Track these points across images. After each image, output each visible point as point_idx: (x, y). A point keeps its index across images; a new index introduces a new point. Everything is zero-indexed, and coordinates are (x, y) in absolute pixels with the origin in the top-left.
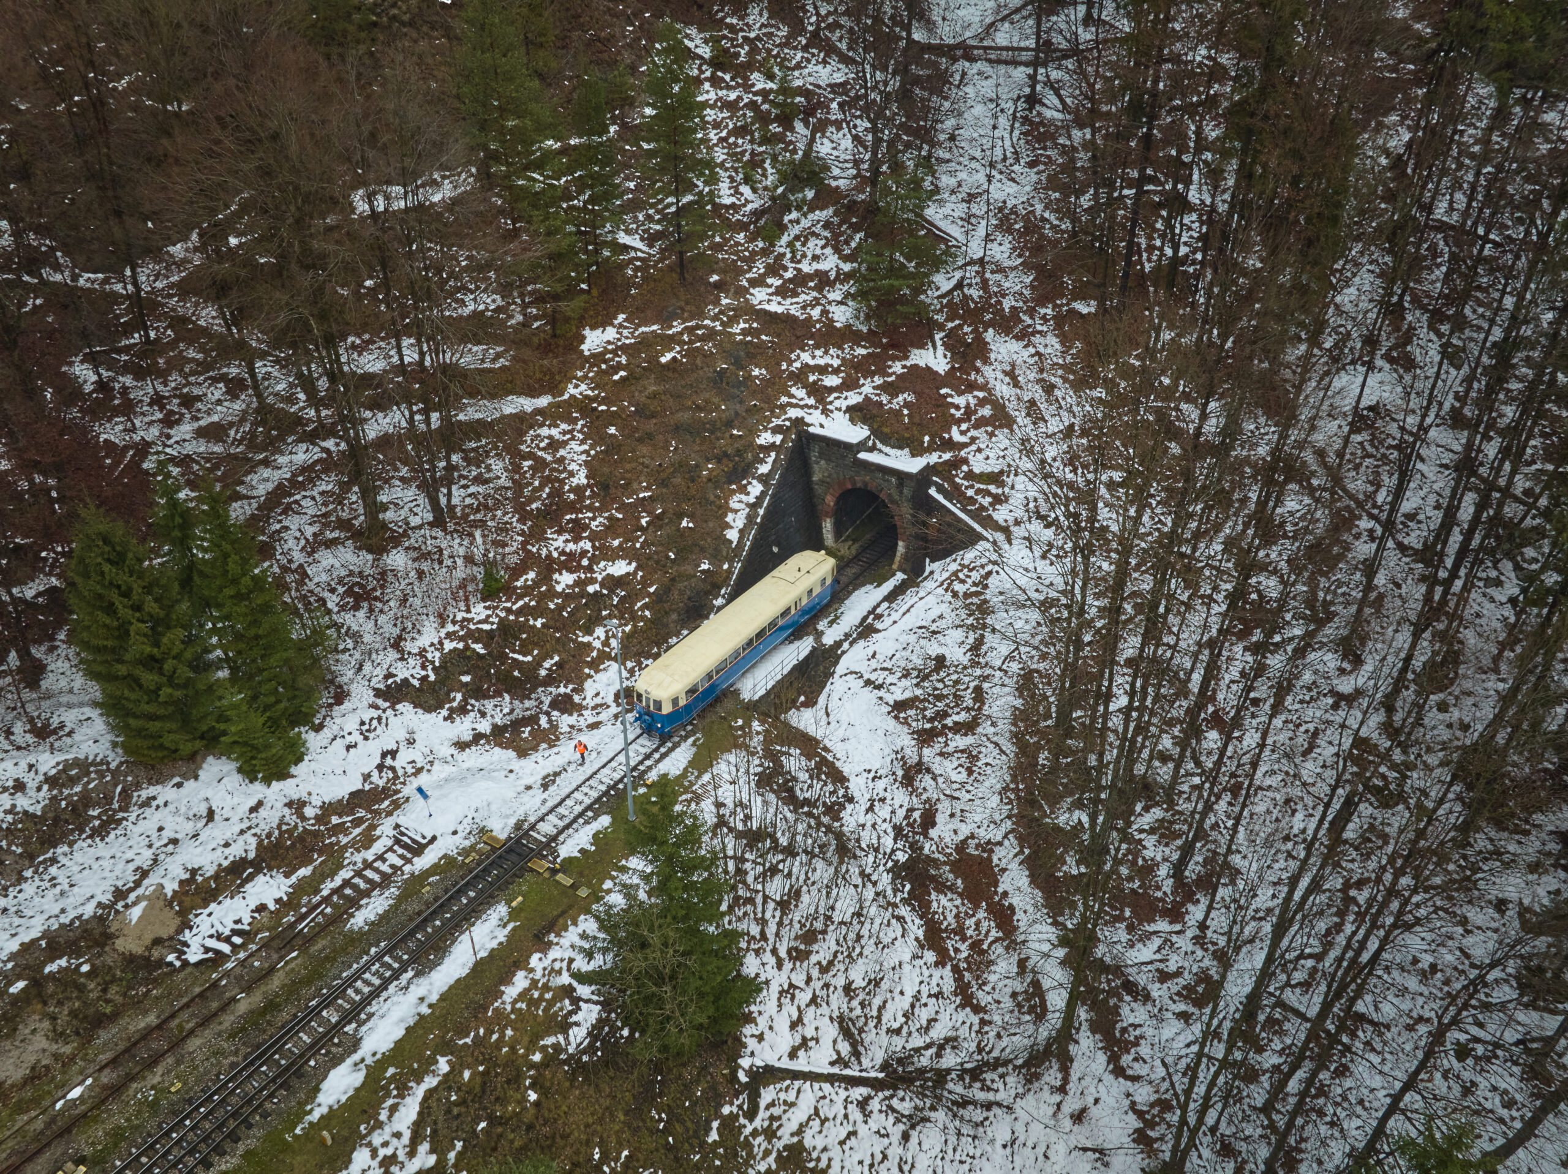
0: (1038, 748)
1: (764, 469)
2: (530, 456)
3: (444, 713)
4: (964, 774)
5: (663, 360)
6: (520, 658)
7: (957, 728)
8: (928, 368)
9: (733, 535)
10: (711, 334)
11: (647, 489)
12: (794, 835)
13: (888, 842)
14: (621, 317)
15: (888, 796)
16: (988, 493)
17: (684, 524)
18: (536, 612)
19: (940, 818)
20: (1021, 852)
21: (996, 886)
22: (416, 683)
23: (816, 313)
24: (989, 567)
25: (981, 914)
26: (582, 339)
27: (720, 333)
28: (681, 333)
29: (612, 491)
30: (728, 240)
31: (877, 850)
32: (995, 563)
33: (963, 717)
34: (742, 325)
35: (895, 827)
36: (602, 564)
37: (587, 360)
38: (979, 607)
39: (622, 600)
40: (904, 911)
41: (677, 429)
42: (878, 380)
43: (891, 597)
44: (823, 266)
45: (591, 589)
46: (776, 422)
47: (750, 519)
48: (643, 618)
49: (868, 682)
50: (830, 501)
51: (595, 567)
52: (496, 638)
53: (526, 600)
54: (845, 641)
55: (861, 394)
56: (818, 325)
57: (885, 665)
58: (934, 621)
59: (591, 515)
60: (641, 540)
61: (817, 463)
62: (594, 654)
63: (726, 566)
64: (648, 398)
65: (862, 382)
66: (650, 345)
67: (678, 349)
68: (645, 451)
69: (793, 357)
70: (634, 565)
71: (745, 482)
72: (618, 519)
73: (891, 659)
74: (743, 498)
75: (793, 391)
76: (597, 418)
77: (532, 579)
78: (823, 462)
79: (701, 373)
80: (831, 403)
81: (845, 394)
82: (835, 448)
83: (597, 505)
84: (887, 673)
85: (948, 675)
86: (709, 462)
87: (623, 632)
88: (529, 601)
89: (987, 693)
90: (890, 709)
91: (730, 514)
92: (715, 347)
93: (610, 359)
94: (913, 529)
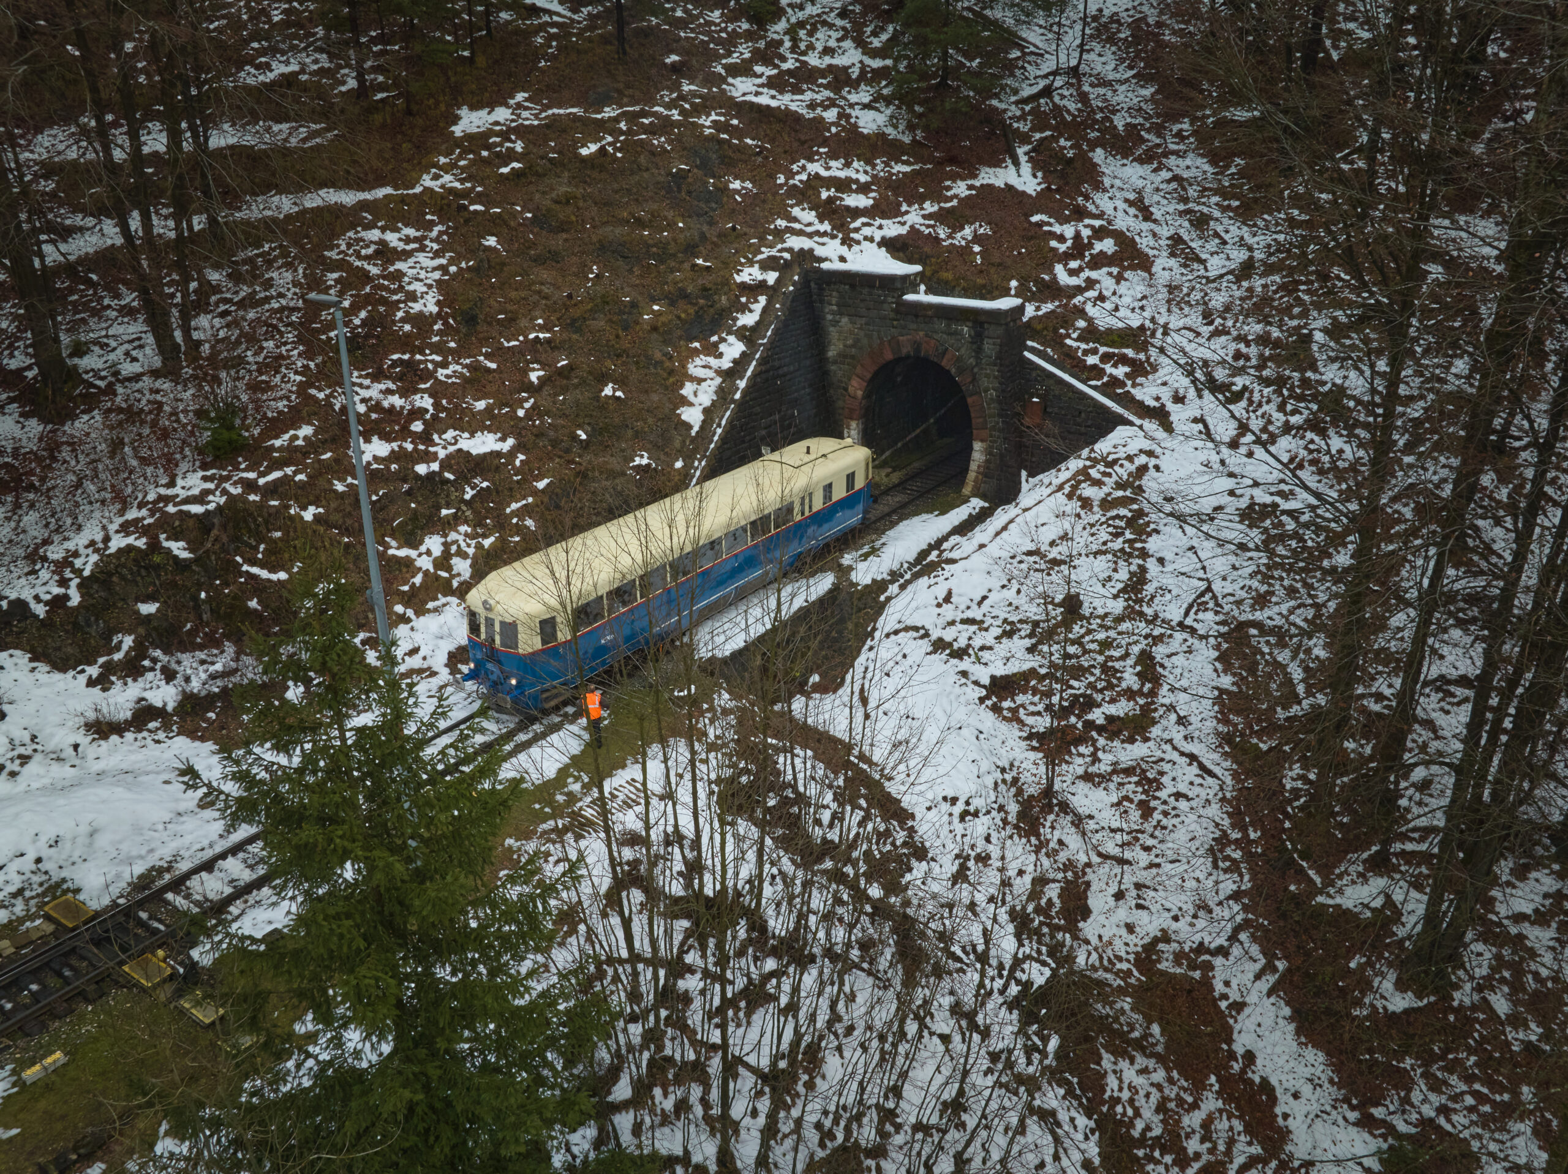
0: (1279, 758)
1: (748, 319)
2: (341, 265)
3: (93, 671)
4: (1135, 815)
5: (584, 152)
6: (264, 574)
7: (1114, 728)
8: (1009, 188)
9: (693, 416)
10: (664, 126)
11: (542, 328)
12: (802, 916)
13: (1007, 945)
14: (520, 97)
15: (994, 851)
16: (1124, 360)
17: (608, 391)
18: (305, 495)
19: (1098, 900)
20: (1270, 968)
21: (1230, 1041)
22: (40, 610)
23: (831, 115)
24: (1142, 460)
25: (1211, 1103)
26: (456, 120)
27: (678, 124)
28: (616, 120)
29: (482, 327)
30: (693, 18)
31: (983, 958)
32: (1150, 454)
33: (1121, 708)
34: (714, 117)
35: (1013, 914)
36: (450, 434)
37: (458, 143)
38: (1131, 522)
39: (482, 494)
40: (1051, 1098)
41: (604, 251)
42: (930, 207)
43: (964, 529)
44: (839, 61)
45: (421, 469)
46: (766, 253)
47: (723, 394)
48: (519, 529)
49: (939, 645)
50: (857, 388)
51: (435, 437)
52: (215, 532)
53: (289, 470)
54: (892, 582)
55: (903, 224)
56: (834, 130)
57: (970, 614)
58: (1052, 544)
59: (438, 358)
60: (527, 405)
61: (835, 323)
62: (418, 580)
63: (679, 464)
64: (557, 202)
65: (904, 208)
66: (564, 131)
67: (610, 139)
68: (545, 275)
69: (795, 168)
70: (510, 442)
71: (715, 338)
72: (488, 370)
73: (980, 604)
74: (712, 361)
75: (796, 211)
76: (467, 221)
77: (305, 438)
78: (845, 320)
79: (646, 175)
80: (857, 230)
81: (878, 222)
82: (866, 291)
83: (452, 345)
84: (974, 628)
85: (1089, 632)
86: (655, 302)
87: (479, 546)
88: (295, 473)
89: (1162, 666)
90: (984, 692)
91: (688, 384)
92: (669, 141)
93: (496, 144)
94: (1000, 415)
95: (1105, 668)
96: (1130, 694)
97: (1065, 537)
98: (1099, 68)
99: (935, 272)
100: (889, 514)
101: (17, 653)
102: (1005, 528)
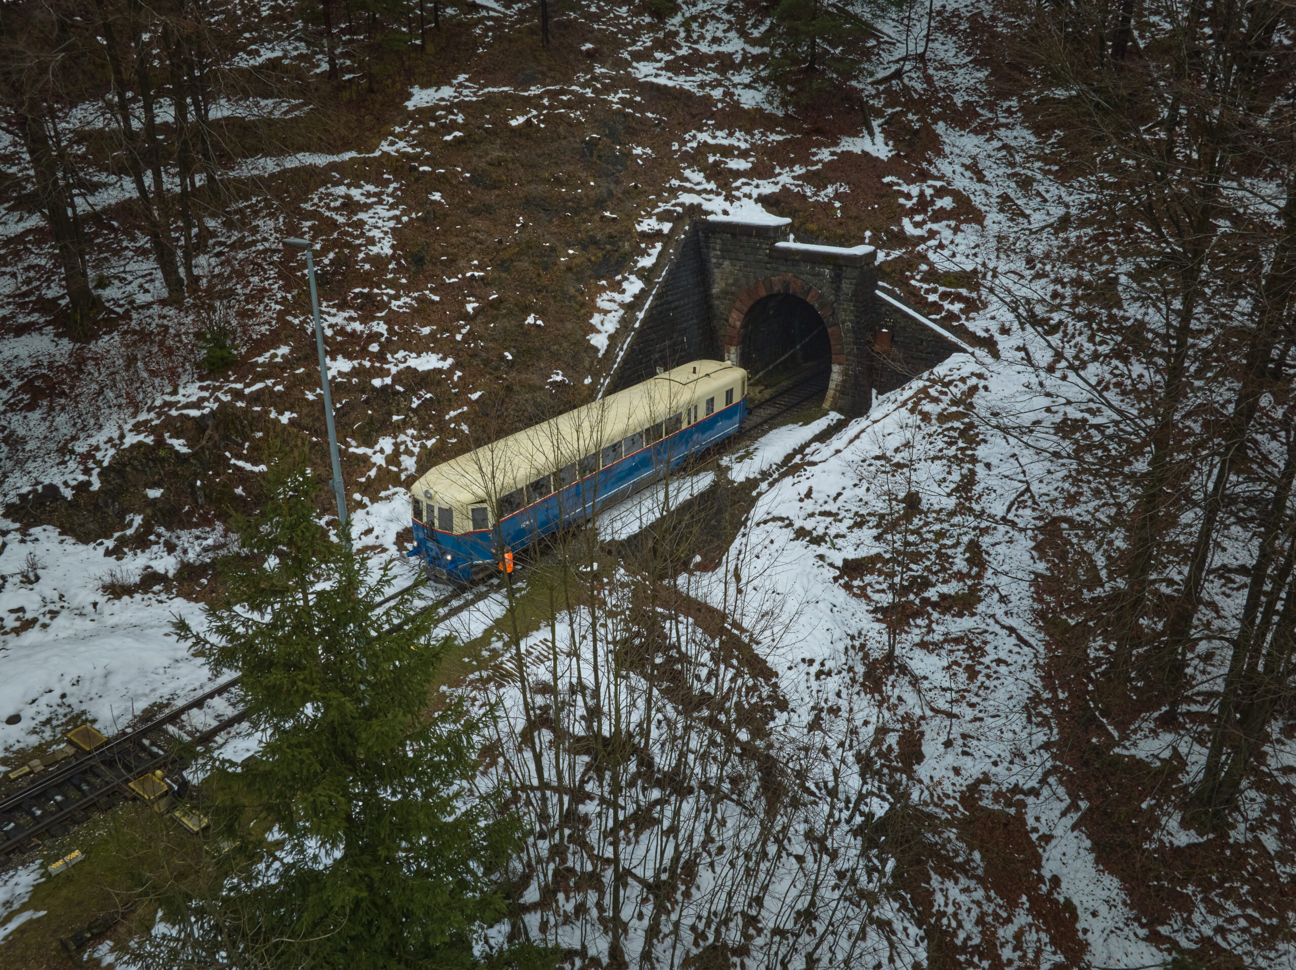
0: (1084, 632)
1: (646, 262)
2: (314, 215)
3: (110, 543)
4: (963, 677)
5: (514, 123)
6: (248, 466)
7: (946, 604)
8: (865, 154)
9: (600, 341)
10: (580, 102)
11: (477, 268)
12: (683, 755)
13: (853, 782)
14: (462, 77)
15: (843, 704)
16: (959, 298)
17: (530, 320)
18: (282, 402)
19: (931, 747)
20: (1074, 807)
21: (1039, 867)
22: (68, 493)
23: (717, 93)
24: (974, 381)
25: (1022, 918)
26: (409, 96)
27: (591, 100)
28: (540, 97)
29: (429, 267)
30: (604, 13)
31: (833, 793)
32: (980, 376)
33: (953, 588)
34: (620, 95)
35: (859, 758)
36: (400, 354)
37: (410, 115)
38: (963, 433)
39: (426, 404)
40: (888, 910)
41: (530, 205)
42: (799, 170)
43: (823, 437)
44: (725, 48)
45: (377, 382)
46: (662, 207)
47: (626, 324)
48: (456, 433)
49: (801, 533)
50: (736, 319)
51: (389, 356)
52: (208, 432)
53: (269, 382)
54: (763, 480)
55: (777, 183)
56: (720, 105)
57: (827, 508)
58: (897, 450)
59: (392, 292)
60: (464, 331)
61: (719, 265)
62: (373, 473)
63: (588, 381)
64: (490, 164)
65: (777, 170)
66: (497, 106)
67: (535, 112)
68: (480, 224)
69: (687, 137)
70: (450, 361)
71: (619, 277)
72: (433, 302)
73: (835, 499)
74: (616, 296)
75: (687, 173)
76: (417, 180)
77: (283, 356)
78: (727, 263)
79: (564, 142)
80: (738, 189)
81: (755, 182)
82: (744, 239)
83: (404, 281)
84: (830, 519)
85: (927, 524)
86: (570, 247)
87: (423, 446)
88: (275, 384)
89: (988, 553)
90: (838, 573)
91: (596, 315)
92: (584, 115)
93: (441, 117)
94: (855, 343)
95: (939, 554)
96: (960, 576)
97: (908, 445)
98: (942, 55)
99: (802, 224)
100: (761, 424)
101: (49, 528)
102: (857, 437)
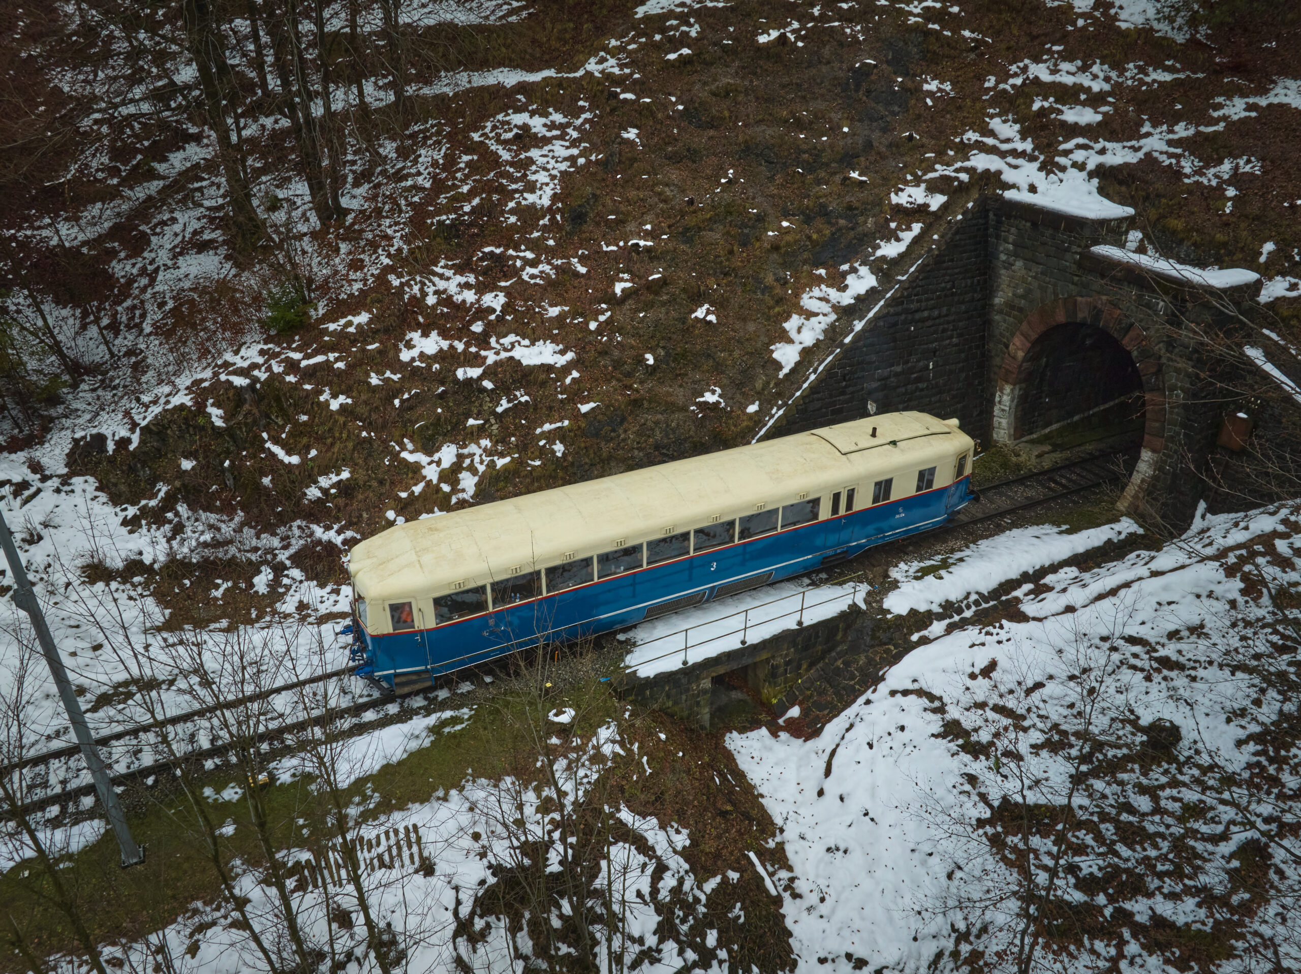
1: (890, 250)
2: (480, 148)
3: (132, 511)
5: (763, 39)
6: (283, 454)
7: (1160, 936)
9: (787, 355)
11: (647, 235)
17: (700, 313)
18: (340, 383)
22: (111, 447)
28: (811, 3)
29: (588, 227)
34: (928, 3)
36: (512, 338)
37: (635, 25)
39: (518, 409)
42: (1183, 131)
43: (1089, 560)
45: (463, 373)
46: (940, 170)
47: (832, 334)
48: (544, 453)
49: (952, 730)
50: (1018, 347)
51: (493, 340)
52: (246, 407)
53: (332, 356)
54: (940, 617)
55: (1136, 149)
56: (1080, 23)
57: (1010, 703)
58: (1173, 635)
59: (530, 255)
60: (602, 318)
61: (1008, 265)
62: (418, 489)
63: (752, 408)
64: (715, 94)
65: (1146, 128)
66: (749, 15)
67: (796, 25)
68: (674, 175)
69: (1014, 68)
70: (570, 356)
71: (845, 267)
72: (577, 274)
73: (1029, 692)
74: (834, 294)
75: (995, 124)
76: (613, 110)
77: (359, 326)
78: (1019, 264)
79: (824, 69)
80: (1066, 153)
81: (1102, 143)
82: (1048, 232)
83: (551, 242)
84: (1006, 721)
85: (1175, 783)
86: (786, 217)
87: (492, 464)
88: (337, 360)
89: (1281, 873)
90: (987, 814)
91: (795, 317)
92: (864, 31)
93: (672, 28)
94: (1183, 426)
95: (1178, 844)
96: (1207, 897)
97: (1198, 630)
99: (1162, 217)
100: (1002, 515)
101: (91, 479)
102: (1113, 592)
